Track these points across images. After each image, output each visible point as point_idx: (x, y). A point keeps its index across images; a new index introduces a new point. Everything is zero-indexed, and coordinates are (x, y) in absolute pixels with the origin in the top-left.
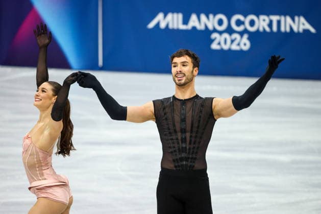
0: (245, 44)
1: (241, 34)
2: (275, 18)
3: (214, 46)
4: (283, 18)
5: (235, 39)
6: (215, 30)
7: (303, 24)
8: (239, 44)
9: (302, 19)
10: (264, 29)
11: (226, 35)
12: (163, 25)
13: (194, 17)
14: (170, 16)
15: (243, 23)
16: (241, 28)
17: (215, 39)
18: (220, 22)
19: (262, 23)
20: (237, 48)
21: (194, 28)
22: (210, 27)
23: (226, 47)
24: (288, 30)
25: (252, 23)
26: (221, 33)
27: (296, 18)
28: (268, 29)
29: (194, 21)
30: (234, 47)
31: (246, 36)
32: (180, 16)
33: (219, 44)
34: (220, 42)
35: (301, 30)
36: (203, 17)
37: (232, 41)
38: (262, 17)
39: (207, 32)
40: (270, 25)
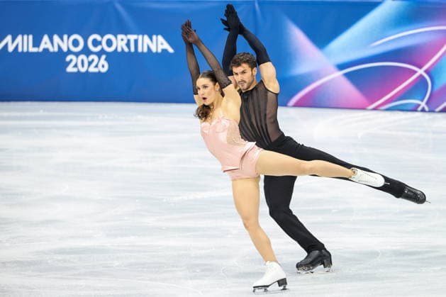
0: (103, 66)
1: (99, 54)
2: (132, 37)
3: (70, 69)
4: (140, 37)
5: (93, 60)
6: (69, 52)
7: (162, 44)
8: (96, 66)
9: (160, 38)
10: (122, 49)
11: (82, 57)
12: (11, 49)
13: (46, 38)
14: (19, 38)
15: (100, 43)
16: (98, 49)
17: (71, 61)
18: (76, 43)
19: (120, 43)
20: (96, 70)
21: (46, 50)
22: (65, 49)
23: (83, 70)
24: (145, 50)
25: (109, 43)
26: (77, 54)
27: (154, 37)
28: (126, 50)
29: (45, 43)
30: (92, 69)
31: (104, 57)
32: (31, 37)
33: (76, 66)
34: (76, 65)
35: (160, 51)
36: (56, 38)
37: (90, 63)
38: (120, 37)
39: (61, 54)
40: (128, 44)
